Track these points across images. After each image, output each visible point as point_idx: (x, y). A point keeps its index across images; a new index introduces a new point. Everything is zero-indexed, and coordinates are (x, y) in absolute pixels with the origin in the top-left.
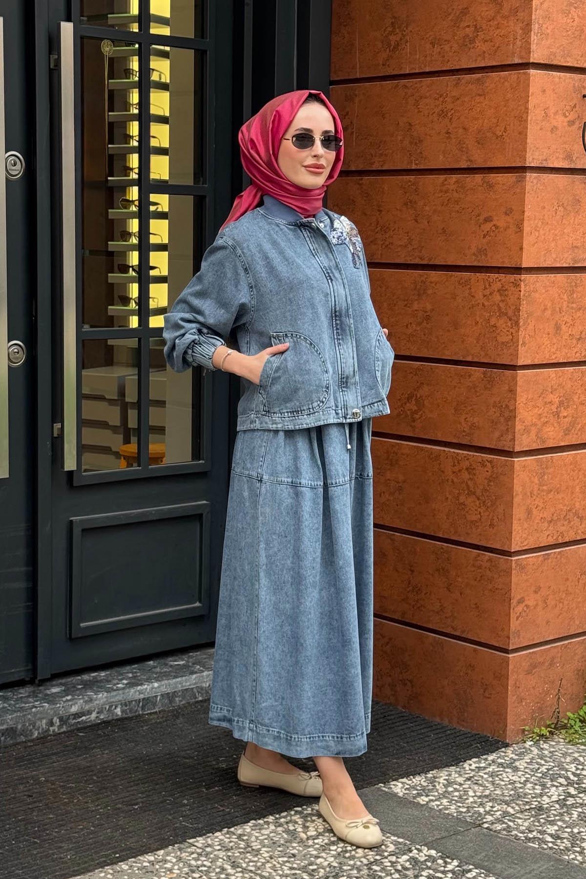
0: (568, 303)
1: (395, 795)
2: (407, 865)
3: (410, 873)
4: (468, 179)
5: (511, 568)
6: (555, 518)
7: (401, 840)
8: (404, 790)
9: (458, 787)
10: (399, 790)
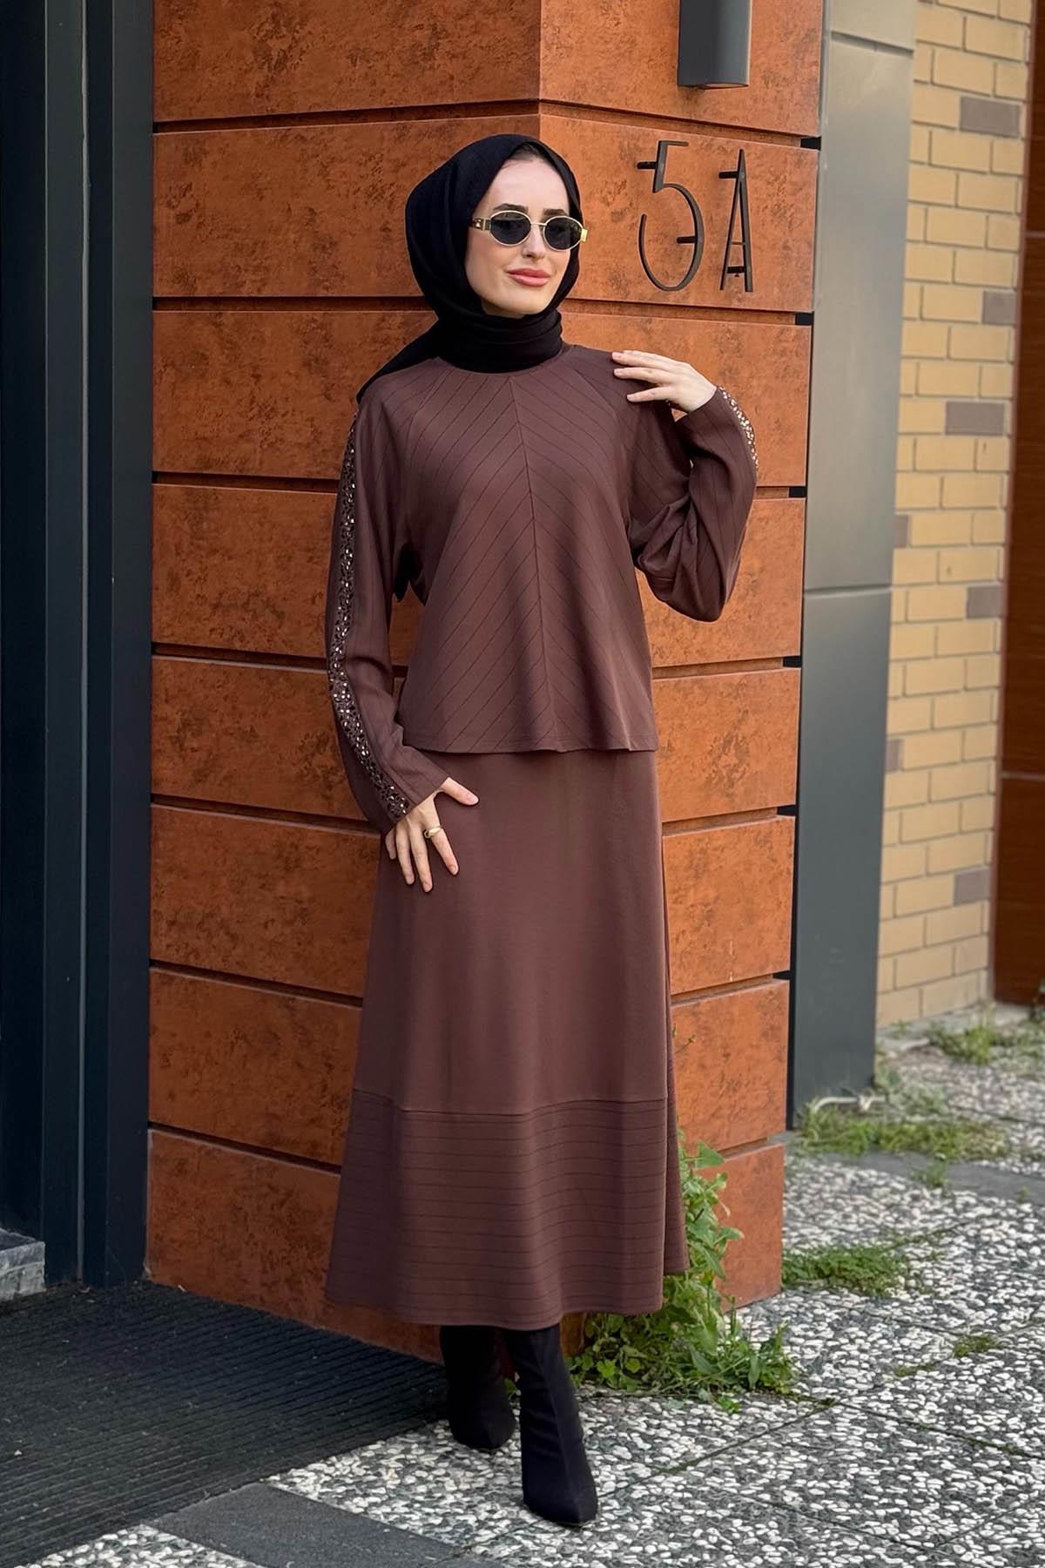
1: (304, 1498)
8: (319, 1486)
9: (424, 1474)
10: (310, 1489)
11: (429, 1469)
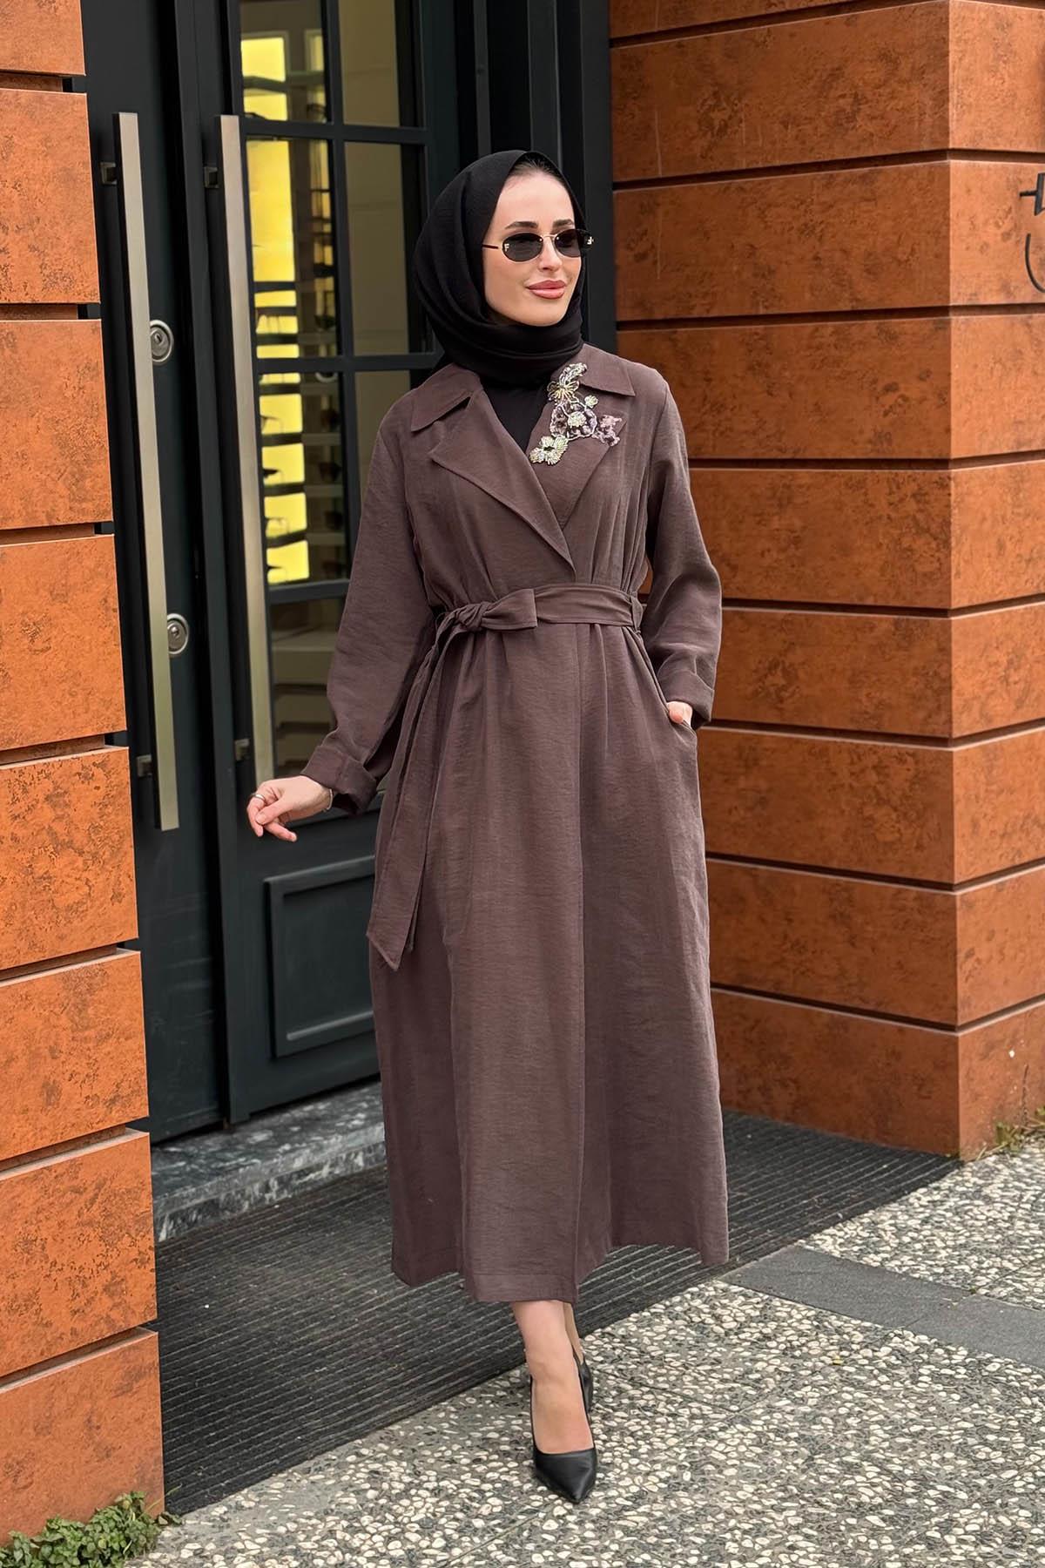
0: (1014, 506)
1: (829, 1256)
2: (893, 1359)
3: (902, 1372)
4: (854, 328)
5: (954, 908)
6: (1009, 829)
7: (868, 1324)
8: (837, 1247)
9: (915, 1235)
10: (831, 1248)
11: (917, 1230)
